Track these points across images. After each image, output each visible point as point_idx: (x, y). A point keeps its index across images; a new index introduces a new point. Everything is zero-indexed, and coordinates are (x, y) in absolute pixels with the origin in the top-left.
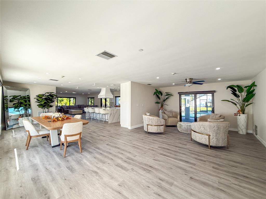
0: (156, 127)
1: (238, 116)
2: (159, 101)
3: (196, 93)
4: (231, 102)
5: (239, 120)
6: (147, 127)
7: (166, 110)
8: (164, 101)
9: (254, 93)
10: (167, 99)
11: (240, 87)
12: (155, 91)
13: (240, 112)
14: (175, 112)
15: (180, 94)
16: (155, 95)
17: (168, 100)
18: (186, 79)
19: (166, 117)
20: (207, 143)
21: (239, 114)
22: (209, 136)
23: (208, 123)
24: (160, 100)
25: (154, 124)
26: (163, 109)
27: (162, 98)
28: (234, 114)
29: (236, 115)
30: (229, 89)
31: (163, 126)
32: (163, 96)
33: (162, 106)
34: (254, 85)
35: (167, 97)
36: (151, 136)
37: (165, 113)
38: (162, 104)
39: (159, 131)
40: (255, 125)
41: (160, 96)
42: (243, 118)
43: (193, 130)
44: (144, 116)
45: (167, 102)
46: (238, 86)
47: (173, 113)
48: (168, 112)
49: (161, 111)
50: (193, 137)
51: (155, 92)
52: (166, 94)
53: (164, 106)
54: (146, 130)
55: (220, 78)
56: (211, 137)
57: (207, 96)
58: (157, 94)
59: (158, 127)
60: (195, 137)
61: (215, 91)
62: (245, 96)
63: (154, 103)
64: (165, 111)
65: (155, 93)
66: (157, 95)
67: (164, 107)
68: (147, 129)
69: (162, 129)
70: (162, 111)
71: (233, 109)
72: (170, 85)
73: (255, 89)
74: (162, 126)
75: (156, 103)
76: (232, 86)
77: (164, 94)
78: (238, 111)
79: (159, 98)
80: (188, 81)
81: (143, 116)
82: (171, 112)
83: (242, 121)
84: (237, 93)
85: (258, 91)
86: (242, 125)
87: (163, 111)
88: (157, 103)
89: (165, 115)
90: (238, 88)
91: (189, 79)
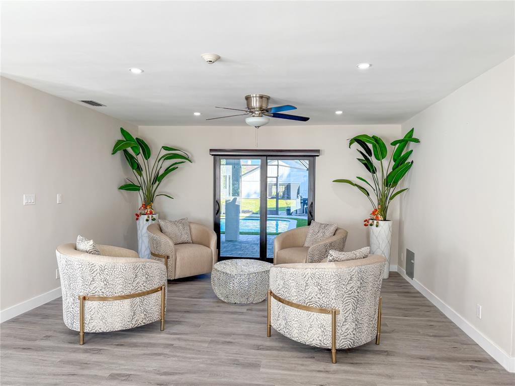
0: (127, 302)
1: (374, 227)
2: (135, 179)
3: (267, 156)
4: (356, 185)
5: (375, 238)
6: (78, 309)
7: (163, 217)
8: (158, 179)
9: (409, 160)
10: (168, 171)
11: (380, 142)
12: (120, 137)
13: (379, 216)
14: (199, 223)
15: (218, 155)
16: (119, 152)
17: (174, 177)
18: (248, 98)
19: (166, 244)
20: (328, 344)
21: (375, 222)
22: (335, 313)
23: (333, 265)
24: (141, 175)
25: (119, 290)
26: (151, 213)
27: (151, 166)
28: (365, 221)
29: (367, 223)
30: (356, 145)
31: (159, 293)
32: (152, 160)
33: (149, 201)
34: (410, 138)
35: (168, 163)
36: (99, 351)
37: (164, 228)
38: (149, 190)
39: (140, 320)
40: (408, 250)
41: (140, 159)
42: (385, 231)
43: (276, 297)
44: (63, 258)
45: (168, 185)
46: (376, 140)
47: (193, 226)
48: (174, 223)
49: (143, 224)
50: (277, 324)
51: (119, 142)
52: (164, 152)
53: (156, 199)
54: (77, 327)
55: (340, 110)
56: (340, 318)
57: (278, 165)
58: (130, 150)
59: (138, 299)
60: (284, 323)
61: (318, 151)
62: (390, 170)
63: (116, 189)
64: (162, 223)
65: (119, 147)
66: (125, 151)
67: (155, 204)
68: (78, 318)
69: (152, 307)
70: (150, 222)
71: (362, 207)
72: (182, 119)
73: (412, 151)
74: (155, 294)
75: (121, 188)
76: (363, 139)
77: (157, 151)
78: (373, 213)
79: (139, 169)
80: (255, 103)
81: (58, 254)
82: (185, 222)
83: (381, 243)
84: (373, 159)
85: (419, 156)
86: (381, 252)
87: (154, 220)
88: (129, 187)
89: (163, 239)
90: (374, 146)
91: (258, 98)
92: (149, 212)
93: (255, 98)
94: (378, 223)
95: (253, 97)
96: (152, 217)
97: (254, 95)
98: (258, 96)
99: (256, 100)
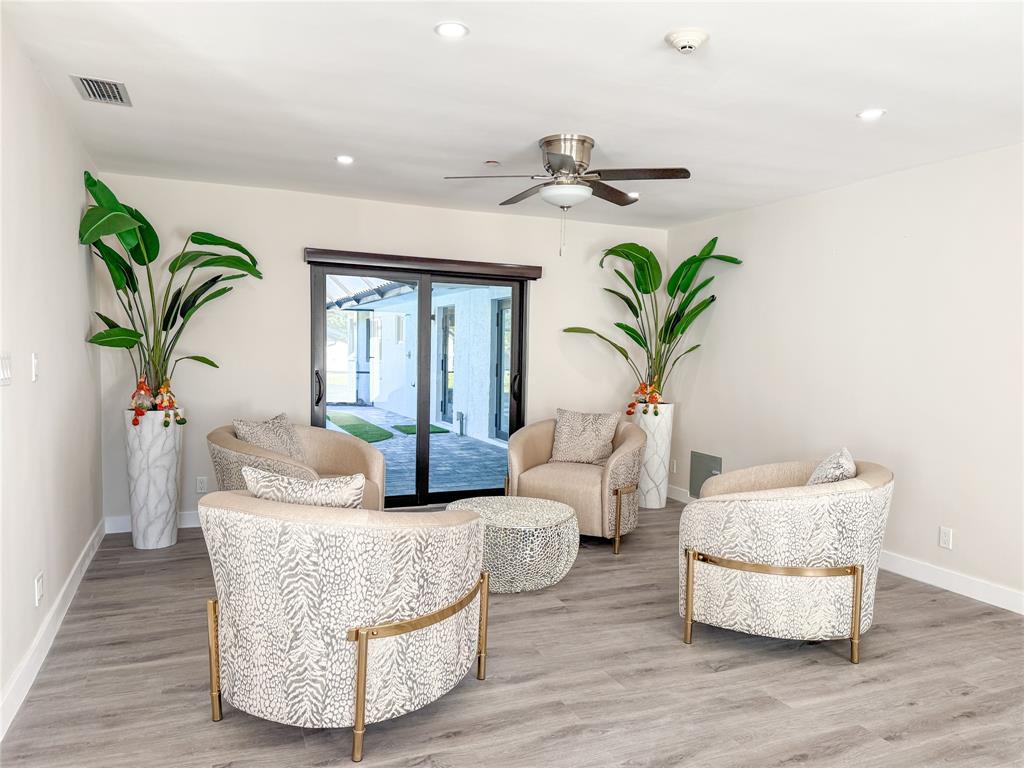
1: (651, 415)
11: (652, 258)
15: (323, 263)
21: (651, 406)
22: (861, 573)
26: (172, 405)
29: (631, 409)
34: (710, 253)
40: (694, 454)
48: (268, 428)
49: (152, 434)
60: (747, 608)
61: (538, 269)
64: (243, 429)
70: (174, 428)
73: (713, 278)
78: (641, 391)
87: (182, 422)
90: (638, 266)
91: (574, 143)
92: (166, 404)
93: (568, 144)
94: (655, 407)
95: (565, 139)
96: (176, 415)
97: (568, 137)
98: (576, 137)
99: (572, 147)
